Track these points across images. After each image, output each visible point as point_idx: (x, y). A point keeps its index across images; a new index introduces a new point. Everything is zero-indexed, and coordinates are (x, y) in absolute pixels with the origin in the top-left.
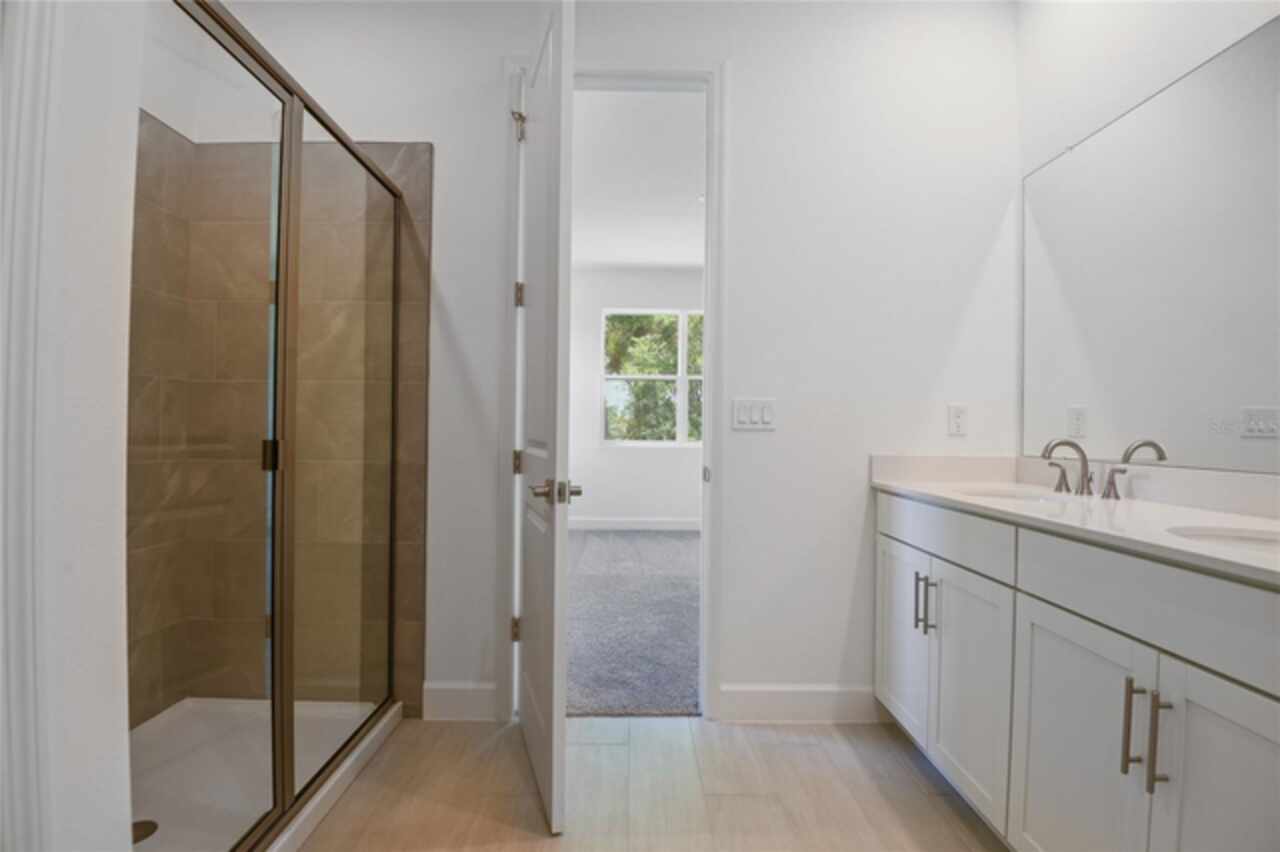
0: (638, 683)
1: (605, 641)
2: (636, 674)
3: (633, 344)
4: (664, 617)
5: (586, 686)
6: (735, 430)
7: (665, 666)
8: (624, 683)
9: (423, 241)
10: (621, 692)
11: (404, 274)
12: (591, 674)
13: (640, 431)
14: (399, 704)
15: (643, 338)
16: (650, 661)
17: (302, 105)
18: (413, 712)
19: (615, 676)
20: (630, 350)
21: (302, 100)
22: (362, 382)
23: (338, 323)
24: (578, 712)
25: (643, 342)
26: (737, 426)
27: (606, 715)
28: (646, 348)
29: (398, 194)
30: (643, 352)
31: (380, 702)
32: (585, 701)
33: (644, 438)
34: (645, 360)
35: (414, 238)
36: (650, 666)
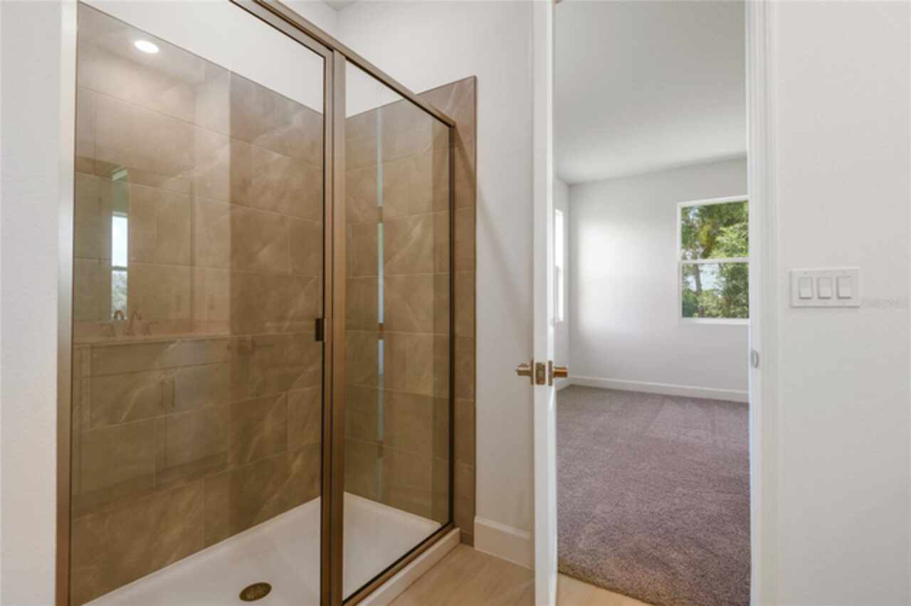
0: (681, 568)
1: (657, 510)
2: (681, 557)
3: (721, 233)
4: (729, 497)
5: (623, 557)
6: (793, 307)
7: (716, 556)
8: (665, 565)
9: (471, 160)
10: (659, 575)
11: (458, 187)
12: (631, 544)
13: (729, 309)
14: (456, 531)
15: (731, 228)
16: (700, 546)
17: (344, 58)
18: (467, 539)
19: (657, 554)
20: (719, 238)
21: (341, 53)
22: (431, 275)
23: (417, 231)
24: (607, 584)
25: (731, 231)
26: (797, 302)
27: (636, 597)
28: (734, 236)
29: (452, 124)
30: (732, 240)
31: (444, 524)
32: (618, 573)
33: (734, 316)
34: (734, 245)
35: (464, 157)
36: (700, 552)
